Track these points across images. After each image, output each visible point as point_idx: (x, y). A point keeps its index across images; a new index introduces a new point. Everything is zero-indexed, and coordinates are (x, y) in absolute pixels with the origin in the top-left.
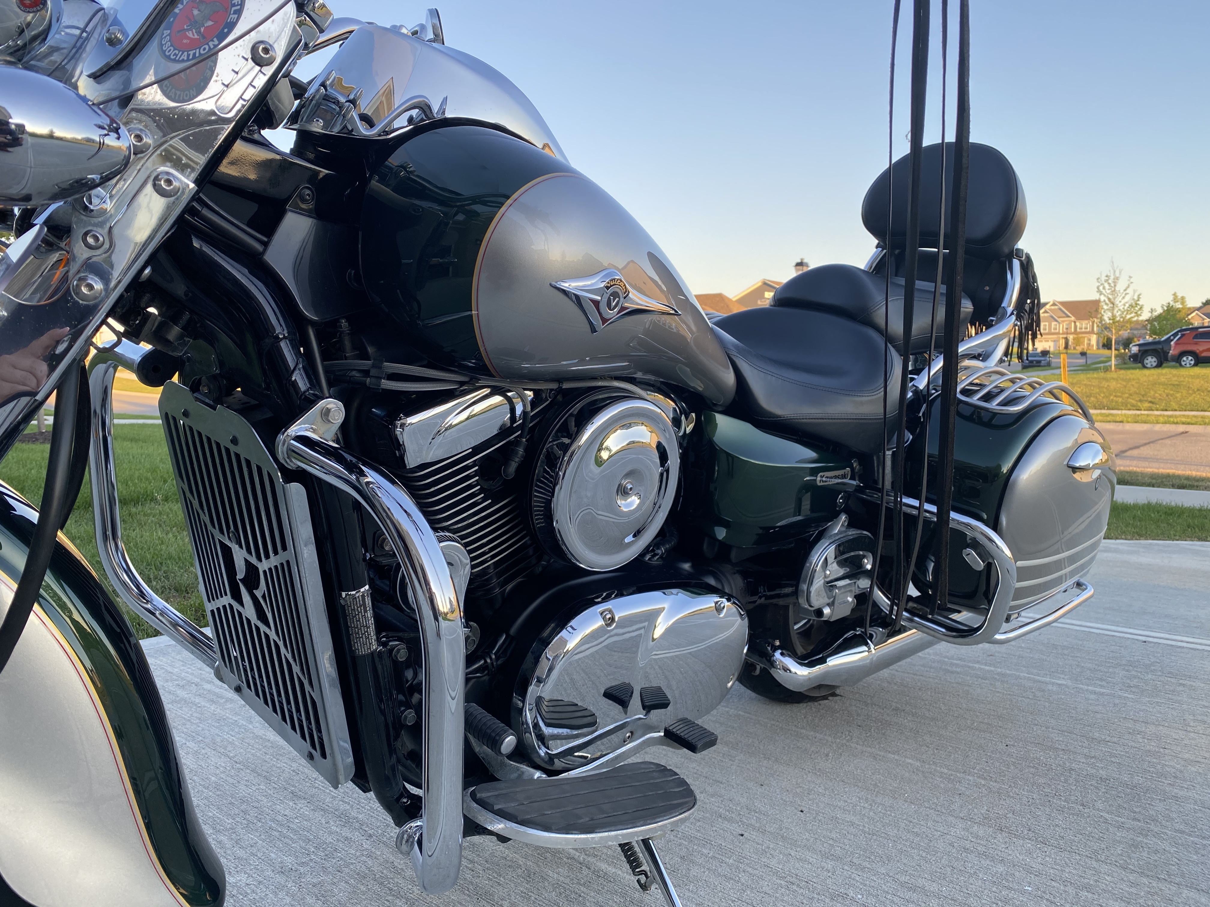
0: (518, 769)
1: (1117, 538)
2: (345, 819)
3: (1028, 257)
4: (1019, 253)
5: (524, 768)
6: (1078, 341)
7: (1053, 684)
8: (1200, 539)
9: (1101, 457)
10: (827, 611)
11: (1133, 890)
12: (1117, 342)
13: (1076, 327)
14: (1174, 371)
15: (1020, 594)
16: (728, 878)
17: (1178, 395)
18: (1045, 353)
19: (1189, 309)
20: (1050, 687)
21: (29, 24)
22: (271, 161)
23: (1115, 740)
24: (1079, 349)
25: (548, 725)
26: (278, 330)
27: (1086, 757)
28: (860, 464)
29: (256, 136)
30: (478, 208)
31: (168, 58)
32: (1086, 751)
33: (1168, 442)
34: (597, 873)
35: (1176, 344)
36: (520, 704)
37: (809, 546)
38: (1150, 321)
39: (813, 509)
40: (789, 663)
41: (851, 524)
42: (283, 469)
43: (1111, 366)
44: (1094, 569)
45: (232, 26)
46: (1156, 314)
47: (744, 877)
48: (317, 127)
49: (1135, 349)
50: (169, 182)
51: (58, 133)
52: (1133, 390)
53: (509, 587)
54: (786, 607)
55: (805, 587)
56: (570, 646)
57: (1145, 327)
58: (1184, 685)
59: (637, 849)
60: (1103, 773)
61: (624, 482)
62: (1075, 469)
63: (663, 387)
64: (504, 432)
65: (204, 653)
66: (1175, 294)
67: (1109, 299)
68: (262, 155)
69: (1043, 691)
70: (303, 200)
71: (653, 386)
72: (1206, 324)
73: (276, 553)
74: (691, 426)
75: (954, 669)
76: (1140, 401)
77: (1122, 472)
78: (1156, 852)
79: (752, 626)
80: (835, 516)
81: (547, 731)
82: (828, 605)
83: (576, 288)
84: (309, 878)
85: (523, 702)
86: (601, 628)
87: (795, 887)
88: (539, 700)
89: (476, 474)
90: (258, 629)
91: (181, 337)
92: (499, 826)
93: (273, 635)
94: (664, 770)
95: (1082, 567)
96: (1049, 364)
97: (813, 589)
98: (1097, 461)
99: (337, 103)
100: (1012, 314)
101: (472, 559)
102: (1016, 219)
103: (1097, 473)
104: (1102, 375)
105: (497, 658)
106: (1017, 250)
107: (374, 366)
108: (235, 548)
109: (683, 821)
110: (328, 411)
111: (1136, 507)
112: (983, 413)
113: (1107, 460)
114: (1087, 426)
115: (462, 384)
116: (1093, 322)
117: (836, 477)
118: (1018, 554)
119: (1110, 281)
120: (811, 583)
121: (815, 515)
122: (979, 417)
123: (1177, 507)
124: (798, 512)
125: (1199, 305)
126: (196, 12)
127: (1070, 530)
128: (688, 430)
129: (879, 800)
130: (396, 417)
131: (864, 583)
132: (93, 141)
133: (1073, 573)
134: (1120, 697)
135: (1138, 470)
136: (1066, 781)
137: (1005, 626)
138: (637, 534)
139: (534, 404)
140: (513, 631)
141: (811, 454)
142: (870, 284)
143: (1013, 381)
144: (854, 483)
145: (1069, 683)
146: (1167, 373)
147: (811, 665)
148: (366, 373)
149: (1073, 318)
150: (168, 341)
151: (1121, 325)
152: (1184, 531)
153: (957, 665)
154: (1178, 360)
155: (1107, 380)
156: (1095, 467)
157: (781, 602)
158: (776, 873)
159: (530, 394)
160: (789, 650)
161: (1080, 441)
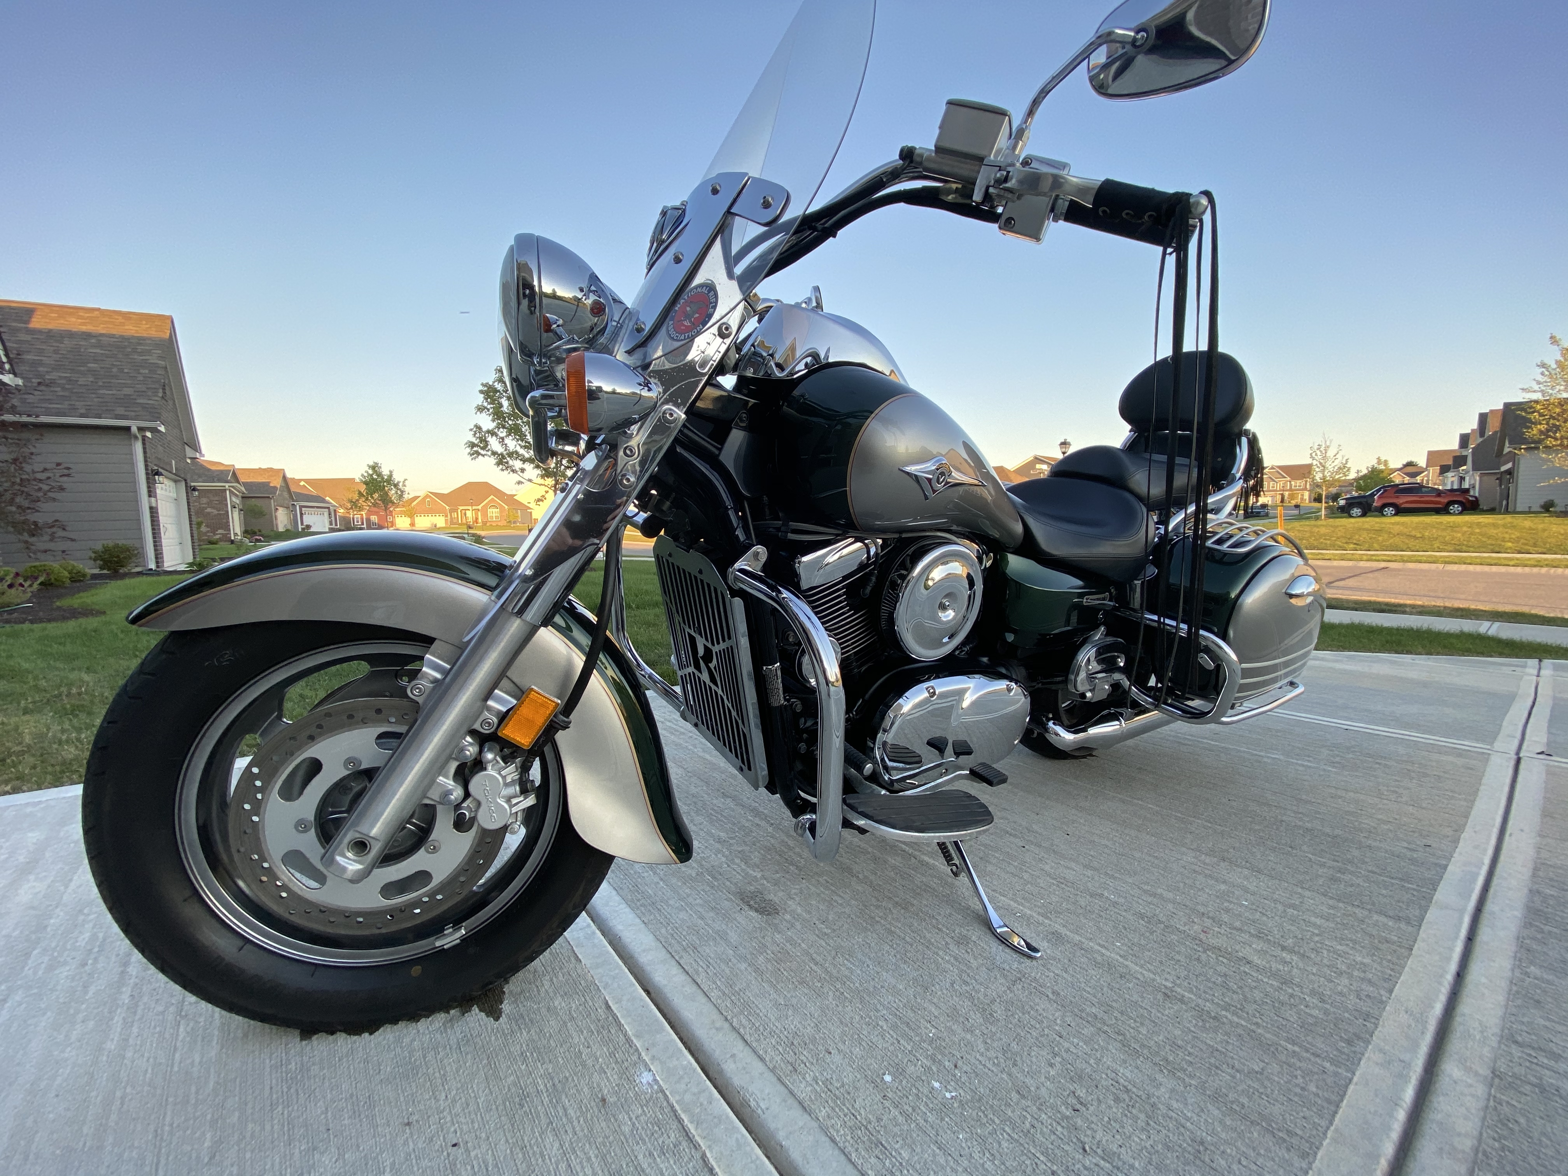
0: (871, 787)
1: (1324, 650)
2: (756, 813)
3: (1254, 436)
4: (1246, 433)
5: (875, 787)
6: (1292, 497)
7: (1268, 757)
8: (1397, 652)
9: (1314, 587)
10: (1089, 695)
11: (1332, 911)
12: (1327, 497)
13: (1291, 485)
14: (1377, 520)
15: (1243, 688)
16: (1015, 876)
17: (1380, 538)
18: (1264, 506)
19: (1391, 469)
20: (1265, 760)
21: (596, 324)
22: (722, 396)
23: (1319, 801)
24: (1294, 502)
25: (890, 760)
26: (727, 503)
27: (1295, 812)
28: (1116, 590)
29: (714, 382)
30: (850, 420)
31: (673, 339)
32: (1294, 808)
33: (1370, 575)
34: (921, 862)
35: (1379, 497)
36: (872, 746)
37: (1077, 648)
38: (1356, 480)
39: (1078, 623)
40: (1059, 729)
41: (1108, 634)
42: (730, 588)
43: (1321, 516)
44: (1305, 672)
45: (710, 316)
46: (1361, 474)
47: (1026, 876)
48: (749, 373)
49: (1342, 502)
50: (671, 415)
51: (619, 390)
52: (1340, 534)
53: (864, 669)
54: (1056, 692)
55: (1073, 677)
56: (906, 709)
57: (1351, 485)
58: (1379, 764)
59: (950, 848)
60: (1309, 825)
61: (944, 601)
62: (1291, 596)
63: (971, 535)
64: (862, 567)
65: (673, 701)
66: (1378, 458)
67: (1321, 463)
68: (718, 393)
69: (1260, 762)
70: (742, 421)
71: (963, 534)
72: (1406, 482)
73: (724, 641)
74: (990, 562)
75: (1186, 742)
76: (1346, 543)
77: (1329, 598)
78: (1352, 885)
79: (1032, 703)
80: (1096, 627)
81: (890, 764)
82: (1090, 690)
83: (916, 470)
84: (735, 847)
85: (874, 744)
86: (926, 699)
87: (1063, 886)
88: (885, 744)
89: (844, 594)
90: (710, 688)
91: (670, 508)
92: (861, 822)
93: (720, 692)
94: (969, 796)
95: (1294, 671)
96: (1267, 516)
97: (1079, 679)
98: (1310, 590)
99: (761, 356)
100: (1240, 478)
101: (842, 649)
102: (1244, 407)
103: (1310, 599)
104: (1313, 522)
105: (857, 714)
106: (1245, 430)
107: (783, 525)
108: (697, 637)
109: (984, 831)
110: (758, 553)
111: (1341, 626)
112: (1216, 553)
113: (1319, 590)
114: (1302, 563)
115: (837, 535)
116: (1306, 482)
117: (1098, 599)
118: (1241, 660)
119: (1322, 449)
120: (1077, 674)
121: (1080, 626)
122: (1213, 556)
123: (1377, 626)
124: (1068, 623)
125: (1400, 466)
126: (688, 309)
127: (1286, 642)
128: (988, 565)
129: (1126, 831)
130: (795, 557)
131: (1117, 676)
132: (636, 394)
133: (1286, 675)
134: (1324, 770)
135: (1344, 597)
136: (1277, 829)
137: (1230, 712)
138: (951, 637)
139: (883, 547)
140: (867, 696)
141: (1080, 583)
142: (1125, 459)
143: (1240, 529)
144: (1111, 603)
145: (1282, 757)
146: (1371, 522)
147: (1075, 732)
148: (778, 529)
149: (1289, 479)
150: (662, 510)
151: (1331, 484)
152: (1383, 646)
153: (1189, 740)
154: (1380, 511)
155: (1317, 526)
156: (1309, 594)
157: (1054, 687)
158: (1049, 875)
159: (880, 541)
160: (1058, 721)
161: (1296, 575)
